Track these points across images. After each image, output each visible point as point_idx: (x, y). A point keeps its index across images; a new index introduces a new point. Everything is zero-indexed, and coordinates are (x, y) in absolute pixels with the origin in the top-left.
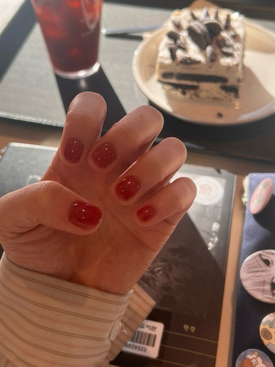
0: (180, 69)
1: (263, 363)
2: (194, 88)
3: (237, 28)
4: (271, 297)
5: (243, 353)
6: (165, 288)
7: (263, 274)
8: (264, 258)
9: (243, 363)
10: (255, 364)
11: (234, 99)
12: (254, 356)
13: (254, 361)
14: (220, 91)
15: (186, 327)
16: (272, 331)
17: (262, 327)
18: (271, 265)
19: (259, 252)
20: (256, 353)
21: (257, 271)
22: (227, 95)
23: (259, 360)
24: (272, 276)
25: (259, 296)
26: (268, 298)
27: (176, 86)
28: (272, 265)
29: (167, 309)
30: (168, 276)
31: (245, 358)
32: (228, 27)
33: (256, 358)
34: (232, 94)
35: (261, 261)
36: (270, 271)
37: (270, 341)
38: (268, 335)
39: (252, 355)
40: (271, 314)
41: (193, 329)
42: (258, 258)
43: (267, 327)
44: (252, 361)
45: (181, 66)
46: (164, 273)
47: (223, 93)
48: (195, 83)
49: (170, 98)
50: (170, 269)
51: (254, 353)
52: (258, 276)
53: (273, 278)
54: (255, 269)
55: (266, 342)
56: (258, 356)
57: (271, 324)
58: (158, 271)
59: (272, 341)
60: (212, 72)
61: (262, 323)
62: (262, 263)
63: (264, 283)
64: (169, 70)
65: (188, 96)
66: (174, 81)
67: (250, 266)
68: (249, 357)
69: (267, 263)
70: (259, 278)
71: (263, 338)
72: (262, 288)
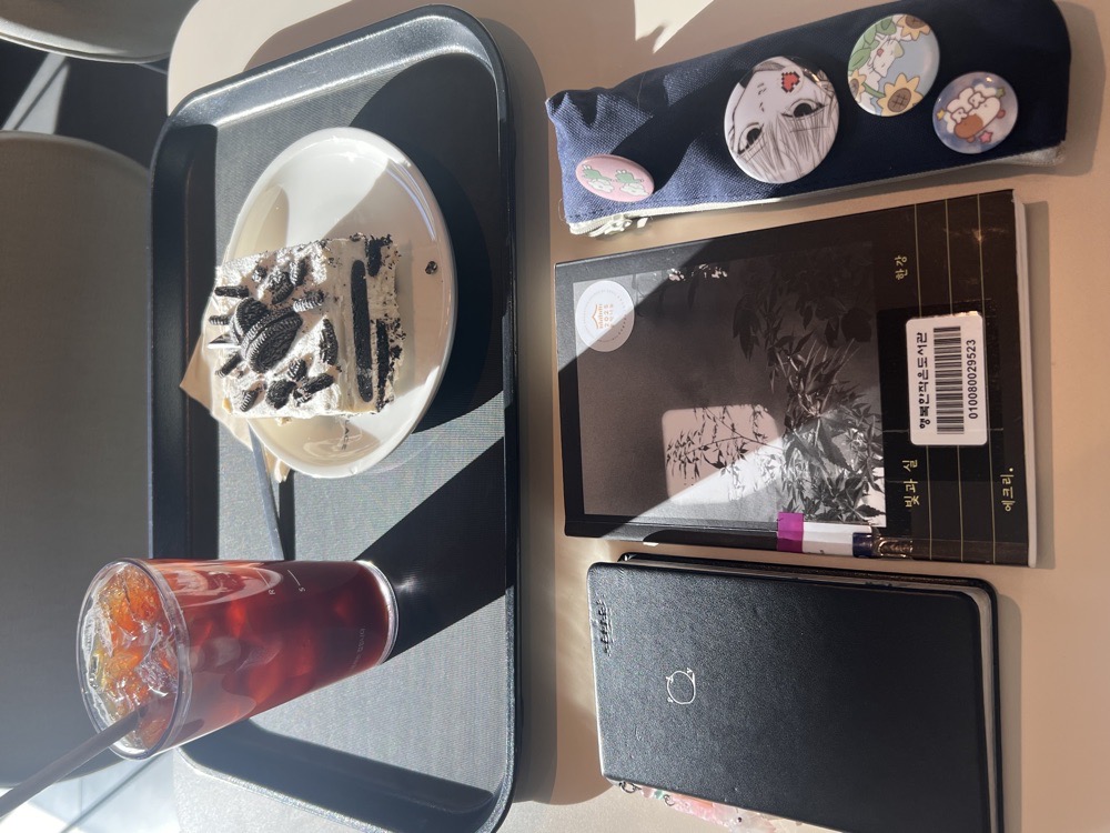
0: (349, 363)
1: (958, 98)
2: (382, 330)
3: (242, 275)
4: (826, 109)
5: (946, 142)
6: (830, 339)
7: (779, 137)
8: (744, 142)
9: (966, 139)
10: (964, 112)
11: (395, 244)
12: (947, 117)
13: (958, 117)
14: (380, 277)
15: (900, 275)
16: (890, 91)
17: (887, 113)
18: (757, 127)
19: (734, 156)
20: (940, 115)
21: (777, 149)
22: (388, 261)
23: (953, 106)
24: (782, 118)
25: (829, 134)
26: (830, 113)
27: (385, 370)
28: (757, 123)
29: (873, 323)
30: (803, 341)
31: (955, 136)
32: (242, 291)
33: (952, 114)
34: (383, 250)
35: (751, 147)
36: (771, 125)
37: (912, 90)
38: (901, 96)
39: (946, 123)
40: (857, 99)
41: (901, 260)
42: (747, 154)
43: (884, 102)
44: (959, 120)
45: (340, 361)
46: (798, 350)
47: (383, 269)
48: (373, 328)
49: (410, 383)
50: (788, 339)
51: (942, 119)
52: (787, 145)
53: (784, 115)
54: (773, 155)
55: (915, 99)
56: (946, 110)
57: (877, 95)
58: (798, 362)
59: (911, 87)
60: (345, 295)
61: (879, 114)
62: (757, 145)
63: (798, 131)
64: (353, 386)
65: (400, 343)
66: (374, 374)
67: (768, 166)
68: (950, 128)
69: (753, 135)
70: (790, 142)
71: (910, 106)
72: (810, 132)
